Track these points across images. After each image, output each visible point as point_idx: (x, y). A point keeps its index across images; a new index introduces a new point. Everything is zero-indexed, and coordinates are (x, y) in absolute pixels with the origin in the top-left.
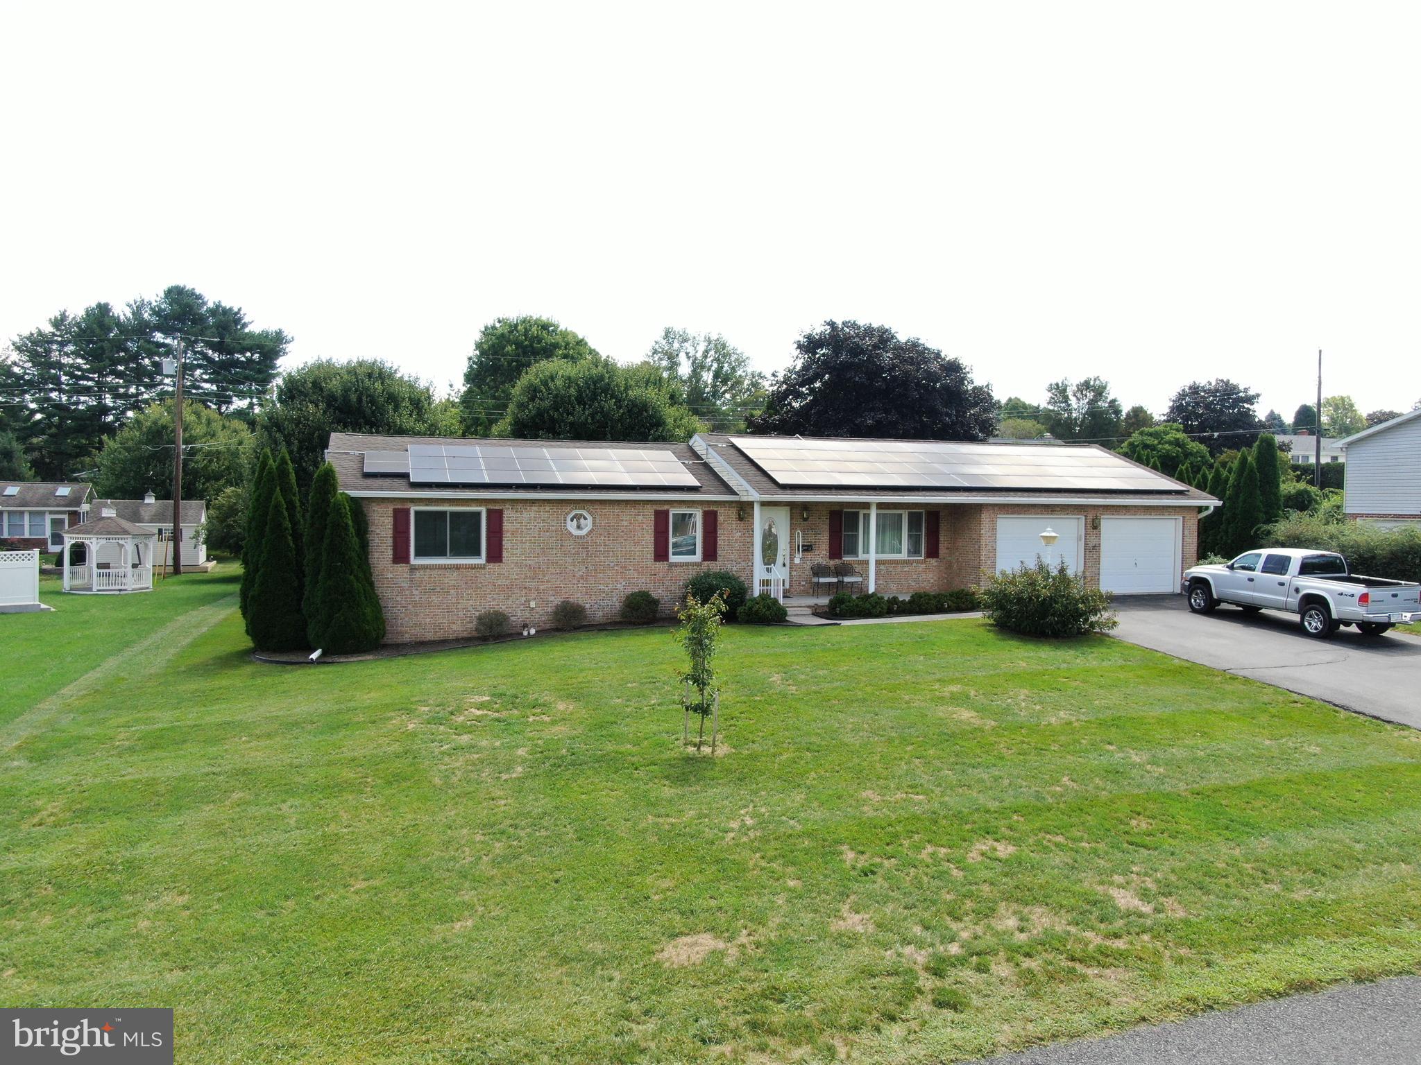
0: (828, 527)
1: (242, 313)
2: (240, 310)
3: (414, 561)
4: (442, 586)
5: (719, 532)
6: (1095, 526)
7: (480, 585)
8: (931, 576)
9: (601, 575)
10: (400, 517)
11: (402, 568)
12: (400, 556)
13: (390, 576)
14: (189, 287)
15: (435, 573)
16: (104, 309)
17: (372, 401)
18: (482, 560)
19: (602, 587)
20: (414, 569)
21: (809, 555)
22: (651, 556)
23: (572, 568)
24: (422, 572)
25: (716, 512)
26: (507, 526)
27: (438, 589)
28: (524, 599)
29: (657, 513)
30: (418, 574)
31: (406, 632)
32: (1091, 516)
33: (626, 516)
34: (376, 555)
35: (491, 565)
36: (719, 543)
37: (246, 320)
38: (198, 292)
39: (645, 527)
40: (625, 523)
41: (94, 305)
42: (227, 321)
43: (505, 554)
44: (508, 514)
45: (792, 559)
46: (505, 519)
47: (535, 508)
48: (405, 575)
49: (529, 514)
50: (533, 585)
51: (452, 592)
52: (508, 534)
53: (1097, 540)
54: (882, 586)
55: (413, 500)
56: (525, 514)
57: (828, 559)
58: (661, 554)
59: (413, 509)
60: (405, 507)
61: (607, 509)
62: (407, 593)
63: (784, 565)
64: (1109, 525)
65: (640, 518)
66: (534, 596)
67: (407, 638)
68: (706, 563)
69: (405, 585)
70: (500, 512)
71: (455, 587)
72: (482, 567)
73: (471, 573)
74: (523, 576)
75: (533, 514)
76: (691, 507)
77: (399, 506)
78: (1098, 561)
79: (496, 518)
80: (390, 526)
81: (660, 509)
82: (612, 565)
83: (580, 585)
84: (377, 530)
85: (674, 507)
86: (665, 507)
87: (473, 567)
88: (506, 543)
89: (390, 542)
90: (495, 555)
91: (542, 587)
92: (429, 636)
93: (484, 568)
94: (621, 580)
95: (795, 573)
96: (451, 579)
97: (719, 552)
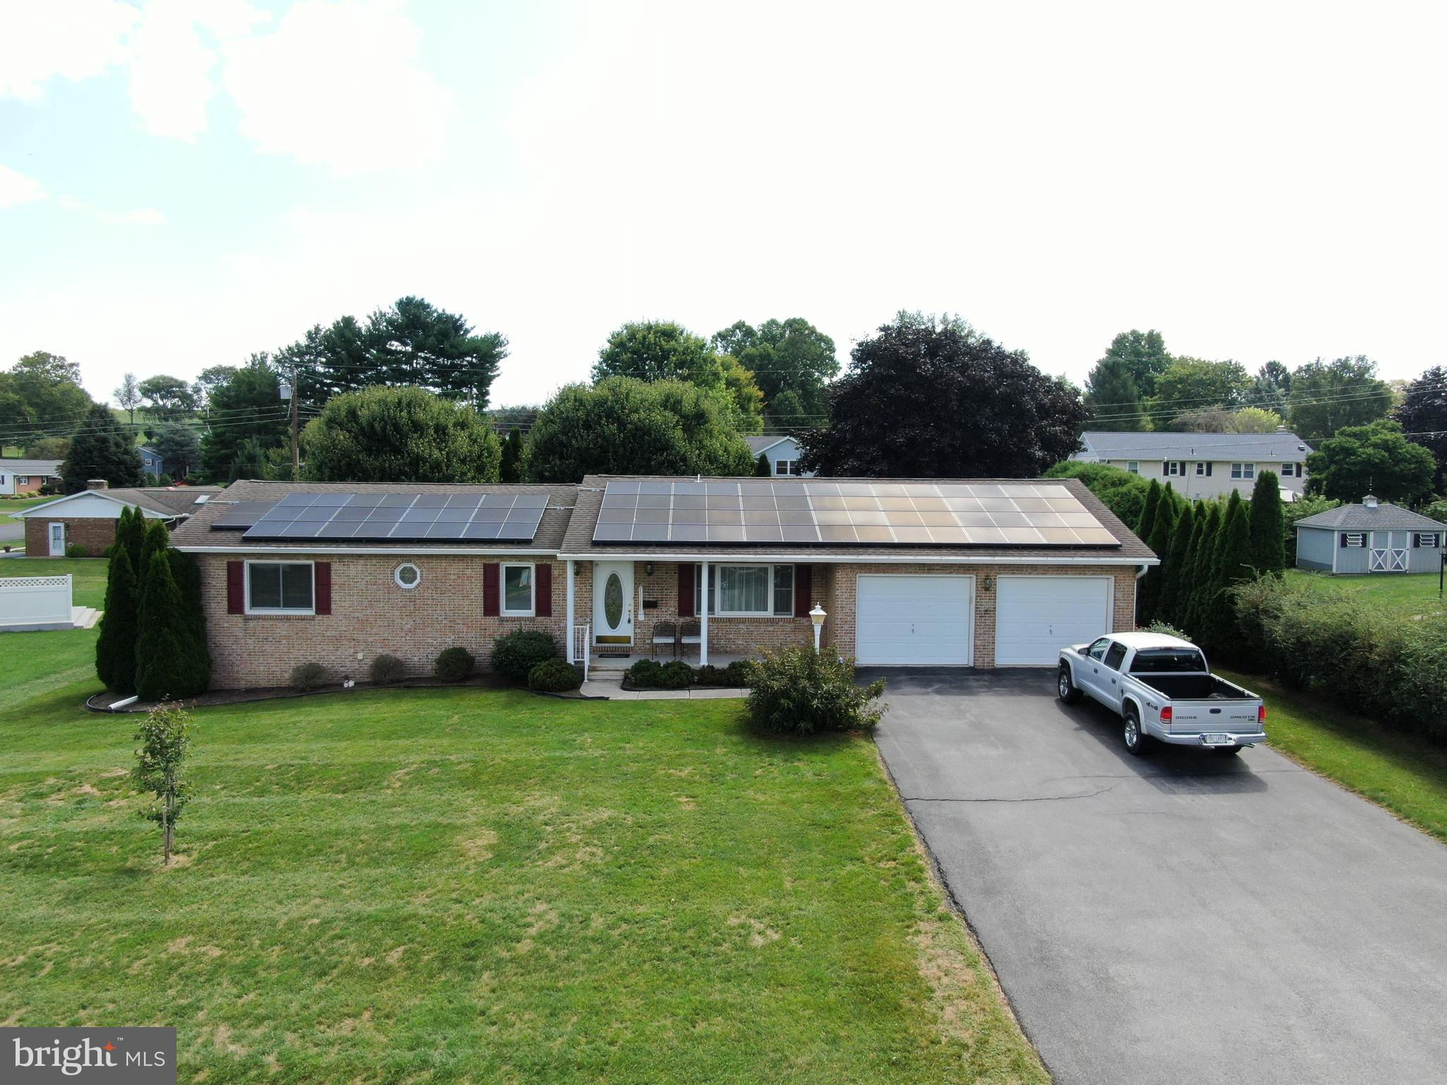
0: (676, 582)
1: (462, 319)
2: (461, 316)
3: (248, 610)
4: (275, 636)
5: (554, 586)
6: (987, 587)
7: (310, 636)
8: (801, 636)
9: (429, 629)
10: (234, 570)
11: (236, 618)
12: (235, 606)
13: (226, 625)
14: (418, 298)
15: (268, 623)
16: (348, 322)
17: (396, 427)
18: (311, 612)
19: (430, 640)
20: (247, 619)
21: (655, 612)
22: (480, 610)
23: (399, 621)
24: (255, 622)
25: (550, 565)
26: (335, 579)
27: (270, 639)
28: (352, 650)
29: (486, 567)
30: (252, 624)
31: (243, 679)
32: (982, 575)
33: (454, 569)
34: (213, 605)
35: (320, 617)
36: (554, 597)
37: (467, 326)
38: (426, 302)
39: (473, 581)
40: (453, 577)
41: (340, 319)
42: (450, 328)
43: (333, 606)
44: (336, 567)
45: (636, 616)
46: (333, 572)
47: (362, 562)
48: (240, 625)
49: (355, 569)
50: (361, 637)
51: (284, 642)
52: (336, 587)
53: (991, 603)
54: (742, 647)
55: (245, 555)
56: (352, 567)
57: (677, 617)
58: (491, 608)
59: (247, 563)
60: (239, 560)
61: (434, 563)
62: (242, 641)
63: (629, 621)
64: (1006, 586)
65: (469, 571)
66: (363, 647)
67: (243, 685)
68: (540, 618)
69: (240, 634)
70: (328, 566)
71: (288, 638)
72: (312, 618)
73: (302, 624)
74: (351, 628)
75: (360, 568)
76: (523, 561)
77: (232, 560)
78: (993, 628)
79: (324, 570)
80: (225, 578)
81: (490, 562)
82: (440, 618)
83: (408, 638)
84: (214, 583)
85: (504, 561)
86: (495, 561)
87: (303, 618)
88: (335, 596)
89: (225, 593)
90: (324, 607)
91: (370, 639)
92: (263, 684)
93: (313, 620)
94: (451, 635)
95: (639, 631)
96: (283, 629)
97: (554, 608)
